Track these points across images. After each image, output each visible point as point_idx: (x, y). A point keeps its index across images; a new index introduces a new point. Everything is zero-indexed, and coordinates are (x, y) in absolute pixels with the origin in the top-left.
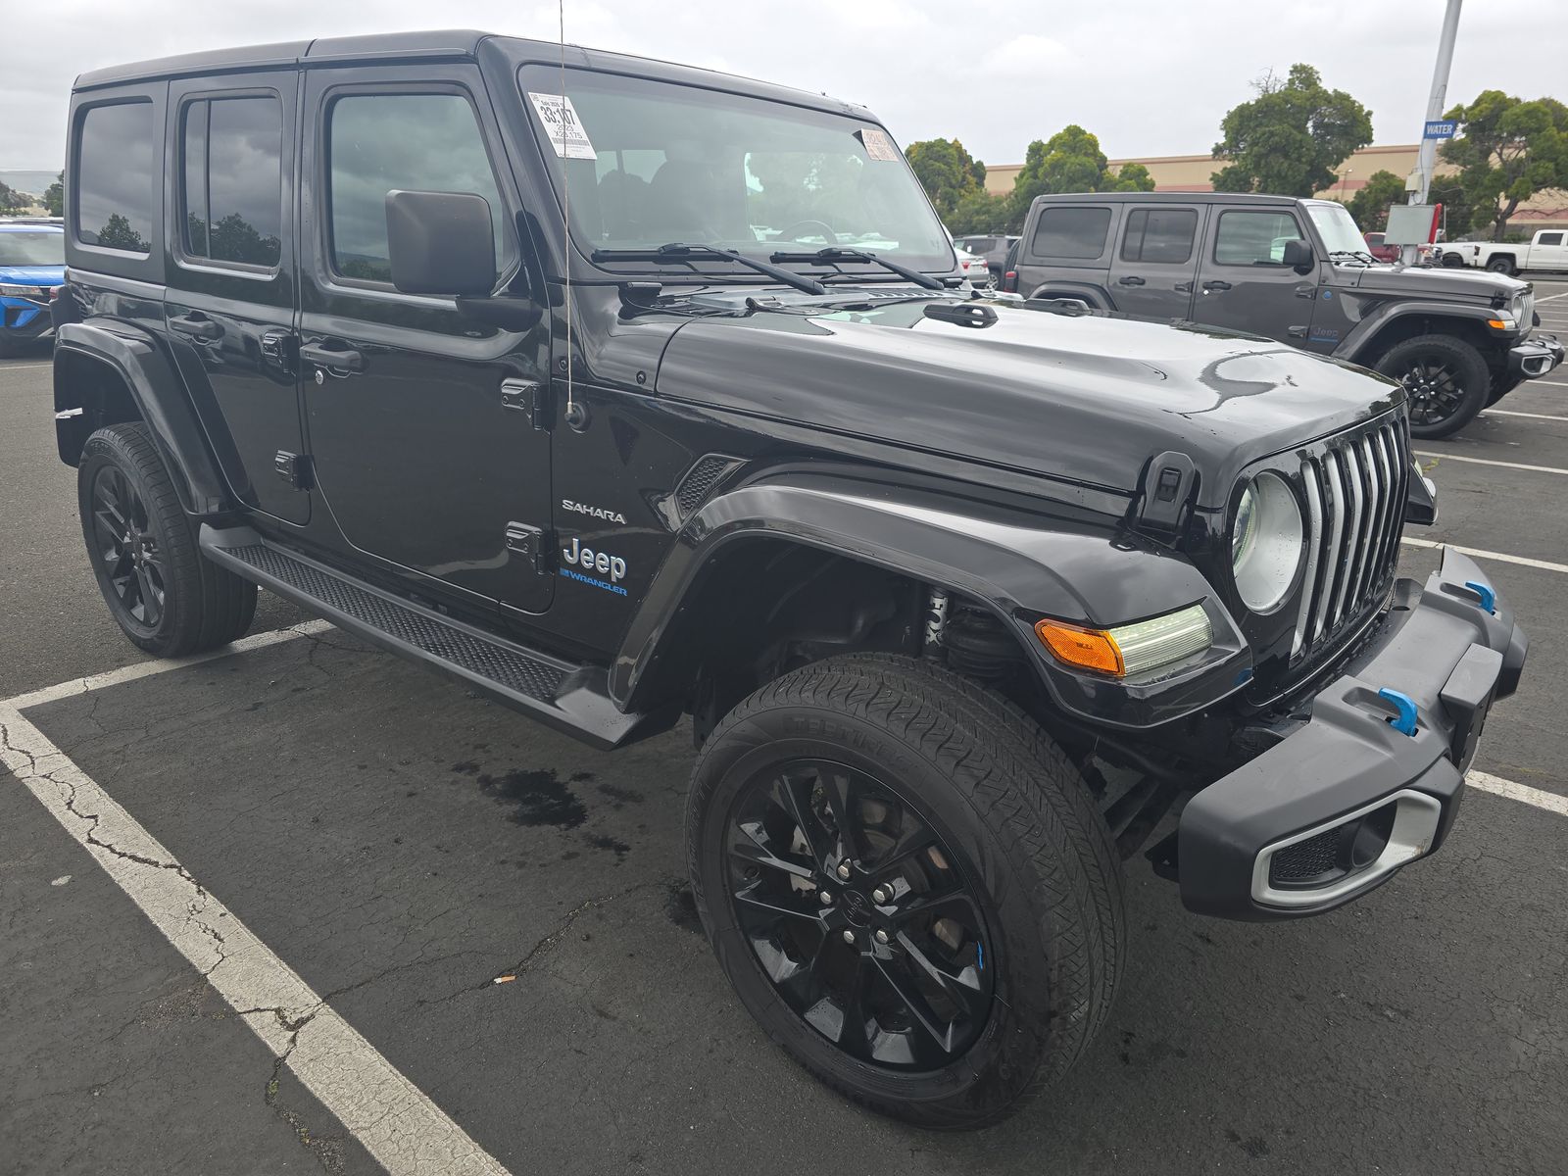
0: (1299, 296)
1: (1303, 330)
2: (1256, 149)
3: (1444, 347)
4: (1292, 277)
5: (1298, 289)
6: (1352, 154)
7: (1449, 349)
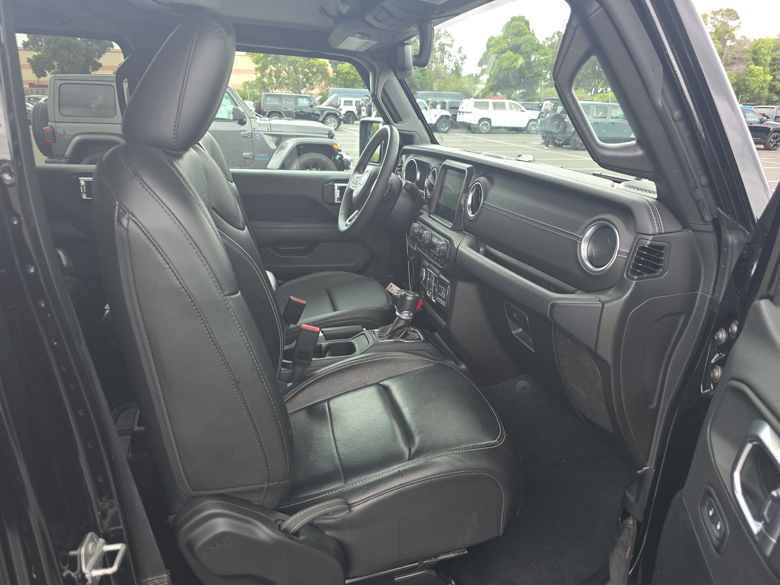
0: (243, 137)
1: (250, 155)
2: (50, 45)
3: (318, 159)
4: (235, 126)
5: (242, 133)
6: (106, 52)
7: (321, 159)
